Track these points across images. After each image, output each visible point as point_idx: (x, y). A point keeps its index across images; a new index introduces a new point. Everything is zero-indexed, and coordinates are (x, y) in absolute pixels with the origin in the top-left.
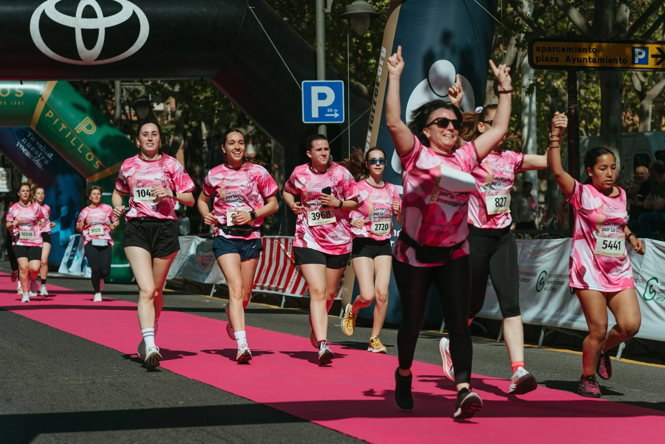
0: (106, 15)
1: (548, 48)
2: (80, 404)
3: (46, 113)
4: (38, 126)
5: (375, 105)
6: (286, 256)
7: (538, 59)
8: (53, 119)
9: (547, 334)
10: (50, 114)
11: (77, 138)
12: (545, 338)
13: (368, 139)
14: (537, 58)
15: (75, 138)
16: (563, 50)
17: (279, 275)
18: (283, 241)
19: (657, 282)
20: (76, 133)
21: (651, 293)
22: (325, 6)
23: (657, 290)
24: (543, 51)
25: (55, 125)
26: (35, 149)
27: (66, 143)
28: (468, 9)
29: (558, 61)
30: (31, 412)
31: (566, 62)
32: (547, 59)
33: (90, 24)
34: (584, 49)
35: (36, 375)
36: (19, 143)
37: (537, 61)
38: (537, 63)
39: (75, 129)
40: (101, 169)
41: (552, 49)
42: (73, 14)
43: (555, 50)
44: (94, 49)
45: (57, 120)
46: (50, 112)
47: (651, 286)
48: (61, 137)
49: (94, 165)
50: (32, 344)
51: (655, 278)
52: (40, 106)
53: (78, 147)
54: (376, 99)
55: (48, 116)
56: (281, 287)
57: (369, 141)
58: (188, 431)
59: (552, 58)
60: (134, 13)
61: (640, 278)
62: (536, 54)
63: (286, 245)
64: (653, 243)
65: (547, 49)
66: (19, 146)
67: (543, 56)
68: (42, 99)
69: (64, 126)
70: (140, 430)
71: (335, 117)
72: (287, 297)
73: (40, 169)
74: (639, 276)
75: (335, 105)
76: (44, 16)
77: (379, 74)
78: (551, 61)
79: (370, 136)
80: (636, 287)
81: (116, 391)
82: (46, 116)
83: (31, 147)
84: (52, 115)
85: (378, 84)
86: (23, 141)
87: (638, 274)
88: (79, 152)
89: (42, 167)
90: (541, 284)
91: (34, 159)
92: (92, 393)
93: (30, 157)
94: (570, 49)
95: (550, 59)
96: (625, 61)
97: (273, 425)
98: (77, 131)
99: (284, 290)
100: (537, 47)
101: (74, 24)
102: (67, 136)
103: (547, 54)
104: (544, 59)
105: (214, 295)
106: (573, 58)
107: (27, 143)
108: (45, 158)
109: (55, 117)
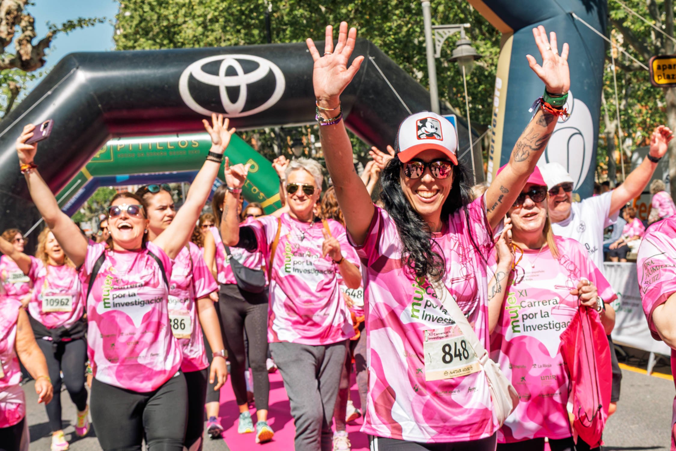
1: (669, 65)
5: (494, 135)
13: (490, 169)
14: (658, 76)
22: (435, 52)
24: (664, 69)
32: (668, 77)
33: (232, 81)
38: (659, 81)
40: (264, 200)
44: (238, 103)
49: (259, 197)
60: (271, 70)
62: (657, 72)
67: (664, 74)
76: (191, 78)
77: (496, 104)
85: (496, 115)
95: (671, 77)
100: (658, 66)
101: (218, 82)
103: (668, 72)
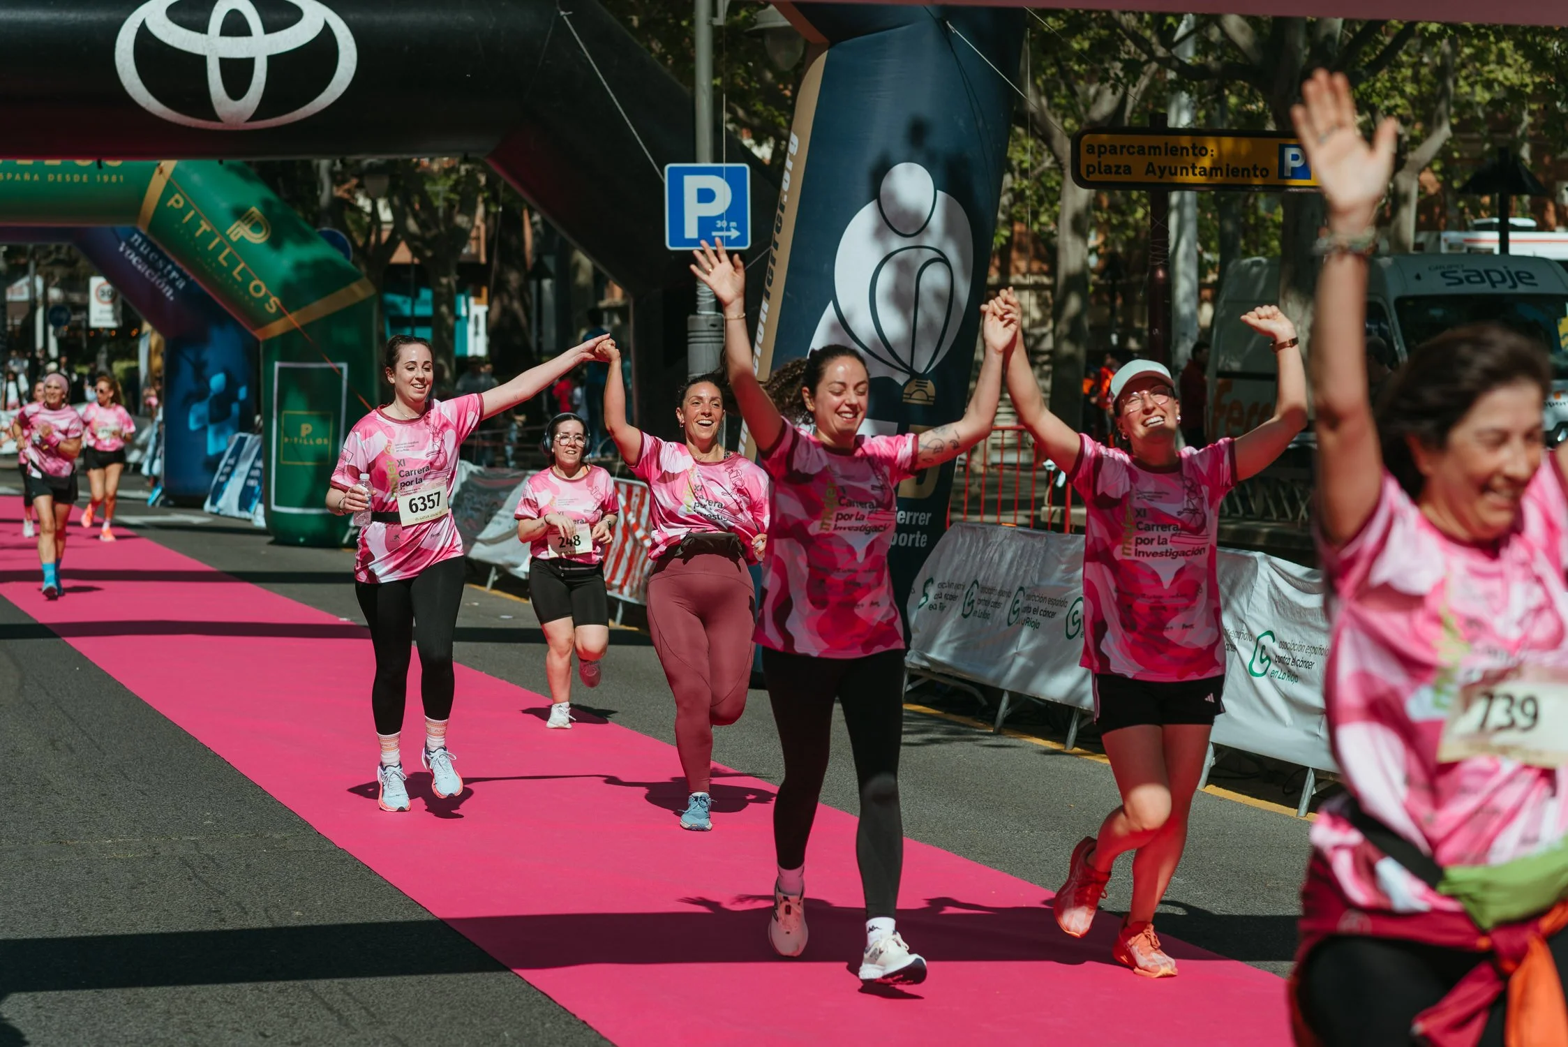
0: (269, 28)
1: (1111, 146)
2: (109, 915)
3: (169, 199)
4: (152, 227)
5: (777, 249)
6: (627, 523)
7: (1091, 169)
8: (183, 212)
9: (1082, 726)
10: (177, 201)
11: (230, 252)
12: (1079, 732)
13: (763, 317)
14: (1088, 166)
15: (227, 251)
16: (1141, 150)
17: (614, 558)
18: (623, 488)
19: (1274, 640)
20: (230, 241)
21: (1262, 661)
22: (714, 11)
23: (1273, 657)
24: (1100, 154)
25: (187, 223)
26: (156, 257)
27: (209, 260)
28: (959, 63)
29: (1130, 173)
30: (12, 936)
31: (1147, 173)
32: (1108, 170)
33: (236, 48)
34: (1183, 148)
35: (54, 833)
36: (123, 244)
37: (1088, 173)
38: (1088, 176)
39: (228, 232)
40: (280, 314)
41: (1118, 151)
42: (202, 28)
43: (1125, 150)
44: (244, 99)
45: (192, 213)
46: (177, 196)
47: (1264, 648)
48: (198, 248)
49: (267, 306)
50: (73, 742)
51: (1270, 633)
52: (157, 185)
53: (235, 267)
54: (777, 237)
55: (172, 206)
56: (617, 582)
57: (764, 321)
58: (280, 991)
59: (1118, 167)
60: (327, 26)
61: (1245, 631)
62: (1086, 159)
63: (629, 496)
64: (1272, 565)
65: (1108, 148)
66: (124, 251)
67: (1099, 163)
68: (161, 172)
69: (205, 226)
70: (195, 987)
71: (732, 238)
72: (626, 604)
73: (168, 299)
74: (1244, 627)
75: (733, 213)
76: (143, 32)
77: (785, 186)
78: (1117, 173)
79: (766, 311)
80: (1237, 647)
81: (190, 879)
82: (169, 204)
83: (149, 254)
84: (181, 205)
85: (782, 208)
86: (132, 240)
87: (1243, 622)
88: (234, 279)
89: (173, 295)
90: (1074, 624)
91: (155, 278)
92: (142, 883)
93: (147, 274)
94: (1155, 149)
95: (1114, 170)
96: (1264, 173)
97: (440, 977)
98: (231, 238)
99: (621, 587)
100: (1088, 146)
101: (204, 48)
102: (211, 247)
103: (1109, 159)
104: (1103, 169)
105: (496, 586)
106: (1159, 167)
107: (140, 245)
108: (177, 276)
109: (187, 208)
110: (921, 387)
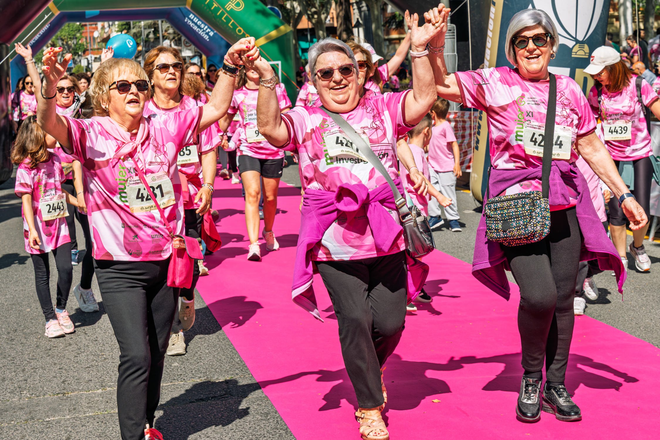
4: (193, 6)
11: (227, 16)
13: (492, 15)
15: (225, 15)
20: (227, 11)
25: (207, 4)
26: (201, 23)
27: (218, 20)
36: (187, 18)
48: (213, 15)
53: (229, 22)
57: (493, 18)
66: (187, 21)
69: (215, 5)
73: (206, 40)
79: (494, 12)
83: (197, 22)
86: (190, 16)
88: (229, 27)
89: (208, 38)
91: (201, 31)
93: (197, 30)
98: (227, 9)
102: (218, 14)
107: (194, 18)
108: (210, 31)
110: (581, 48)
